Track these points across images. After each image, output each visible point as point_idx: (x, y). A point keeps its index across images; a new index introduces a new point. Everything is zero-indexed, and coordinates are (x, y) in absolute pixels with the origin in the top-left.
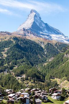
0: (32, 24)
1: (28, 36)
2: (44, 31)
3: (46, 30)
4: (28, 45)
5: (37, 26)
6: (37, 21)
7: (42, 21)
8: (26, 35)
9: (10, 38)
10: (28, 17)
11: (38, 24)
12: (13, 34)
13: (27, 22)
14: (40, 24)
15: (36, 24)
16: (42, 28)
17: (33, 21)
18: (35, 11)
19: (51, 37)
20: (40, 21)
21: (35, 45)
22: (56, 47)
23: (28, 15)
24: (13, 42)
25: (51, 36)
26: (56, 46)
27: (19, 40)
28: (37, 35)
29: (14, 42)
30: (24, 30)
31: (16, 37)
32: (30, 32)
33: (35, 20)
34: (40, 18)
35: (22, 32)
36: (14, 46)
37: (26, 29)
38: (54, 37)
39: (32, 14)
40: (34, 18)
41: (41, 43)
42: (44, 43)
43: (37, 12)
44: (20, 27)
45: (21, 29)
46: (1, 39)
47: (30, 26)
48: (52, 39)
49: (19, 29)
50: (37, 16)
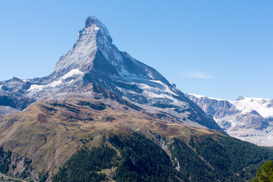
1: (109, 106)
2: (121, 71)
3: (126, 69)
5: (106, 60)
6: (103, 48)
7: (113, 46)
8: (103, 104)
9: (104, 140)
10: (81, 35)
11: (106, 55)
12: (82, 110)
13: (78, 49)
14: (111, 55)
15: (101, 55)
16: (116, 65)
17: (96, 49)
20: (110, 47)
22: (194, 150)
26: (193, 146)
27: (123, 144)
31: (114, 136)
32: (109, 95)
33: (100, 45)
34: (110, 40)
36: (124, 164)
38: (147, 90)
39: (91, 28)
40: (97, 41)
41: (157, 138)
42: (164, 139)
43: (101, 23)
44: (61, 61)
45: (64, 69)
46: (81, 140)
47: (89, 62)
48: (144, 95)
49: (60, 68)
50: (102, 35)
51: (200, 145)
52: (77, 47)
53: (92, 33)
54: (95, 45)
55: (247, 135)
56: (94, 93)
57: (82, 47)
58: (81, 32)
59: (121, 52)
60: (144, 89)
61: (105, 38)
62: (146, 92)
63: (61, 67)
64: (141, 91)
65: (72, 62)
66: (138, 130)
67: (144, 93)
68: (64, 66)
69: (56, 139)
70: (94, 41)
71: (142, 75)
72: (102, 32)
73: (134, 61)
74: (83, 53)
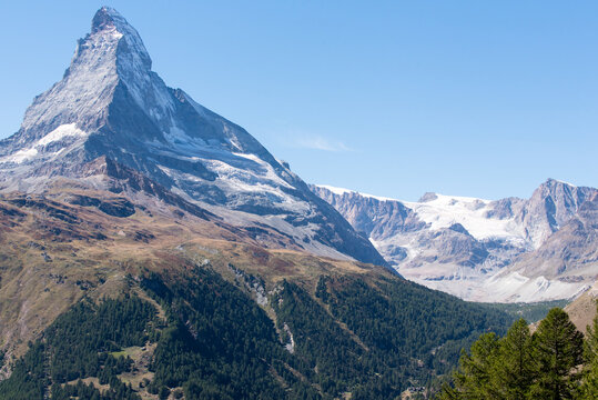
0: (109, 100)
1: (143, 208)
2: (168, 133)
3: (180, 127)
5: (136, 107)
6: (131, 80)
7: (153, 75)
8: (128, 203)
9: (128, 283)
10: (81, 50)
11: (138, 96)
13: (75, 81)
14: (148, 95)
15: (127, 94)
16: (158, 117)
17: (114, 80)
18: (123, 26)
20: (147, 77)
22: (327, 307)
25: (217, 169)
26: (325, 300)
31: (152, 275)
33: (124, 72)
34: (147, 61)
35: (100, 182)
36: (174, 337)
38: (226, 174)
39: (105, 34)
40: (117, 62)
41: (246, 280)
42: (263, 283)
43: (127, 23)
44: (37, 106)
45: (43, 124)
46: (78, 283)
47: (99, 109)
48: (220, 186)
49: (33, 122)
50: (129, 51)
51: (340, 297)
52: (73, 75)
53: (107, 46)
54: (114, 72)
55: (442, 278)
56: (109, 178)
57: (83, 77)
58: (81, 42)
59: (170, 89)
60: (220, 173)
61: (136, 56)
62: (224, 178)
63: (36, 118)
64: (213, 176)
65: (61, 107)
66: (206, 261)
67: (220, 181)
68: (43, 118)
69: (24, 279)
70: (111, 64)
71: (214, 141)
72: (129, 43)
73: (198, 111)
74: (85, 88)
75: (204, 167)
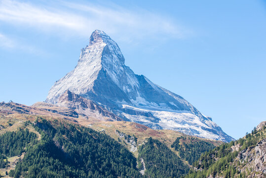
0: (95, 78)
1: (84, 115)
2: (135, 99)
3: (142, 96)
4: (86, 146)
5: (112, 83)
6: (111, 68)
7: (127, 69)
8: (75, 113)
9: (26, 124)
10: (83, 54)
11: (114, 78)
12: (33, 111)
13: (78, 71)
14: (122, 78)
15: (107, 76)
16: (129, 90)
17: (99, 68)
18: (105, 37)
19: (158, 119)
20: (122, 68)
21: (107, 144)
22: (177, 153)
23: (83, 50)
24: (36, 136)
25: (158, 116)
26: (176, 149)
27: (55, 131)
28: (114, 112)
29: (40, 137)
30: (70, 96)
31: (44, 121)
32: (89, 105)
33: (106, 64)
34: (122, 59)
35: (63, 105)
36: (40, 148)
37: (78, 93)
38: (166, 119)
39: (97, 45)
40: (102, 59)
41: (126, 138)
42: (136, 140)
43: (110, 39)
44: (56, 87)
45: (59, 95)
47: (89, 84)
48: (161, 125)
49: (53, 95)
50: (110, 53)
52: (77, 68)
53: (97, 51)
54: (100, 64)
56: (68, 102)
57: (83, 68)
59: (137, 76)
60: (162, 118)
61: (115, 56)
62: (164, 121)
63: (55, 93)
64: (157, 120)
65: (69, 86)
66: (103, 130)
67: (162, 123)
68: (59, 92)
70: (99, 60)
71: (163, 104)
72: (111, 49)
74: (83, 74)
75: (152, 115)
